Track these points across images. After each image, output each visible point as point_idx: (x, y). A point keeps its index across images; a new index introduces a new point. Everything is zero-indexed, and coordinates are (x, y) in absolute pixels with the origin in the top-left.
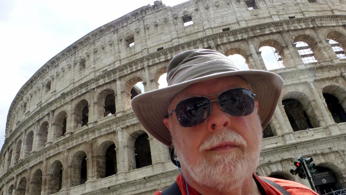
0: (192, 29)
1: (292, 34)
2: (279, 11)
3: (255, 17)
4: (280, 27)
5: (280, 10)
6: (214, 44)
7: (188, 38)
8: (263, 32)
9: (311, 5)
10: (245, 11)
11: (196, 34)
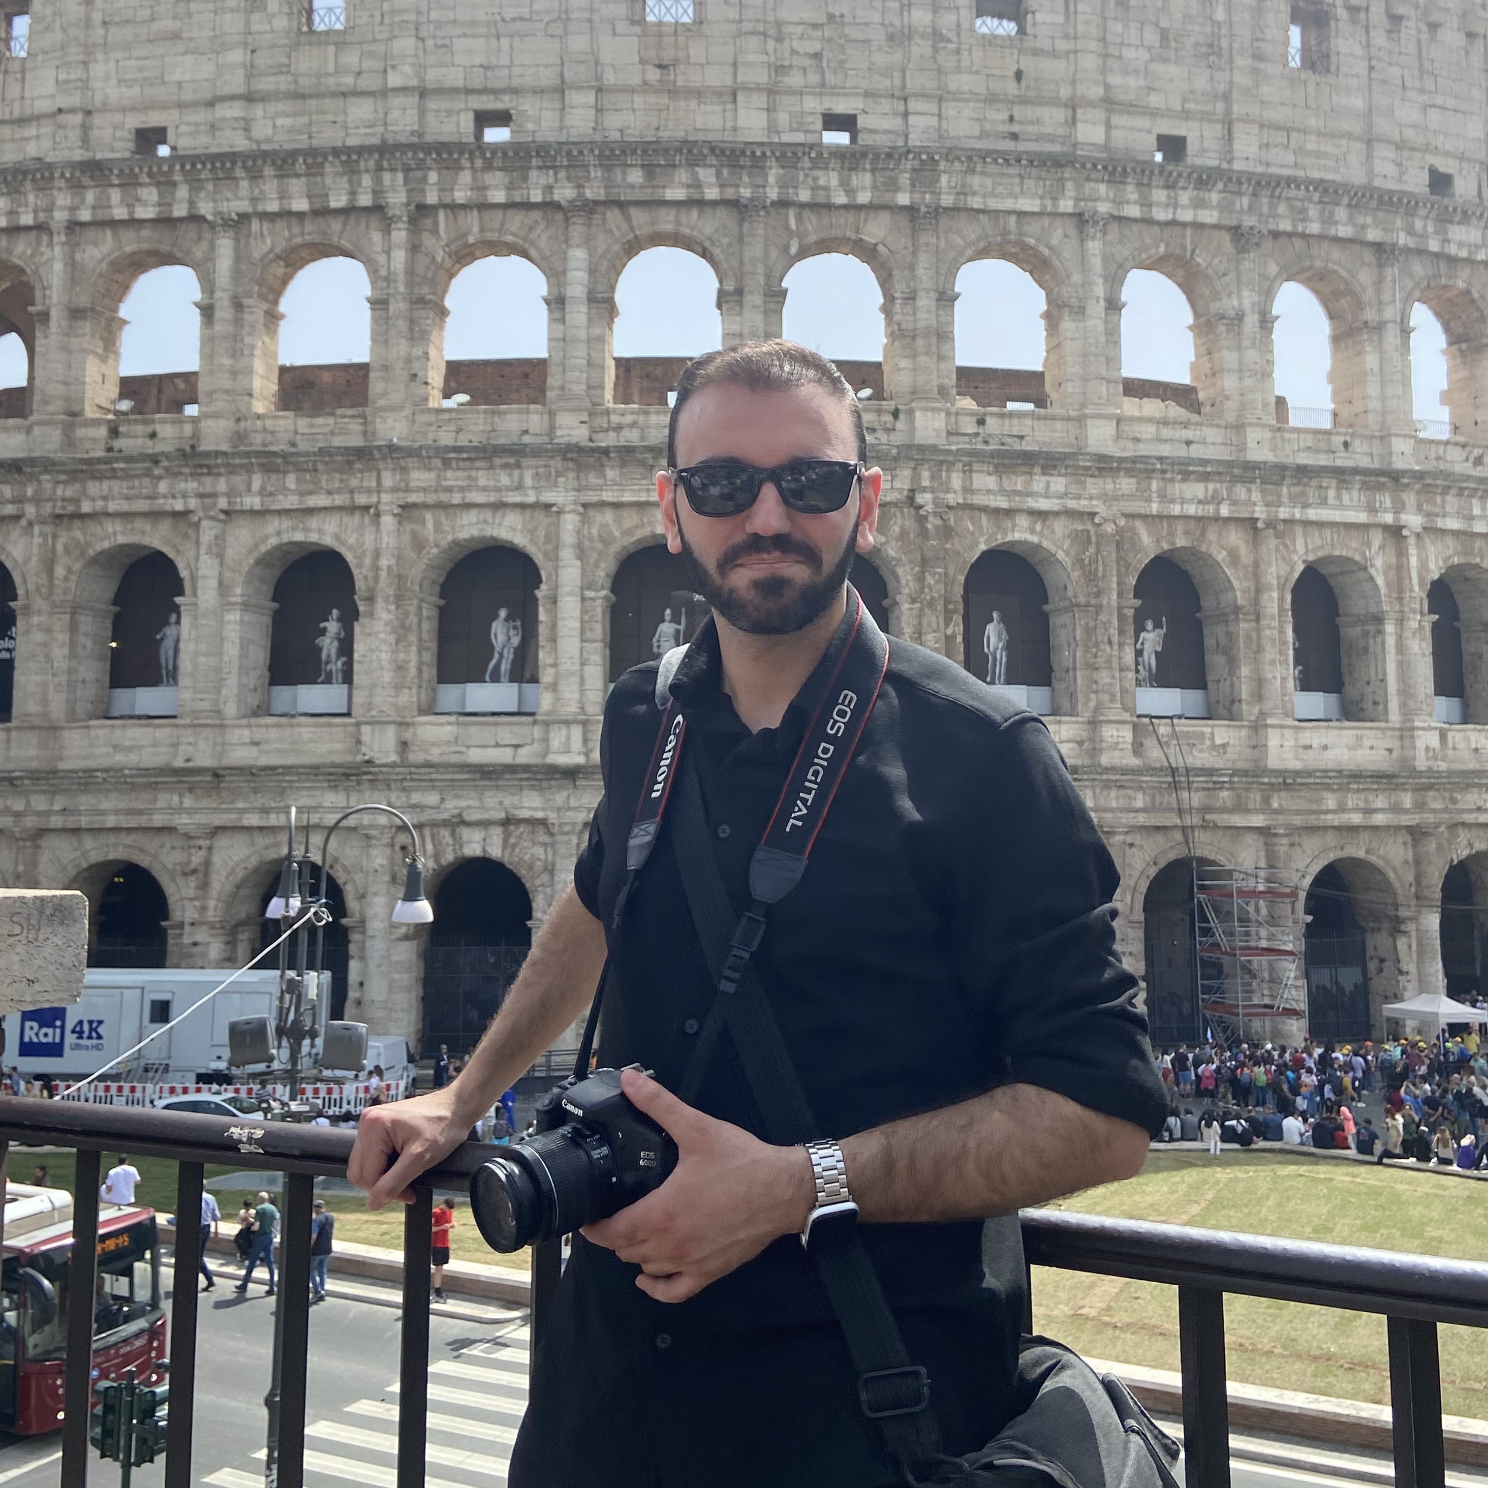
0: (331, 68)
1: (793, 223)
2: (791, 66)
3: (653, 75)
4: (750, 175)
5: (797, 61)
6: (404, 200)
7: (295, 115)
8: (653, 187)
9: (978, 54)
10: (621, 27)
11: (341, 101)
